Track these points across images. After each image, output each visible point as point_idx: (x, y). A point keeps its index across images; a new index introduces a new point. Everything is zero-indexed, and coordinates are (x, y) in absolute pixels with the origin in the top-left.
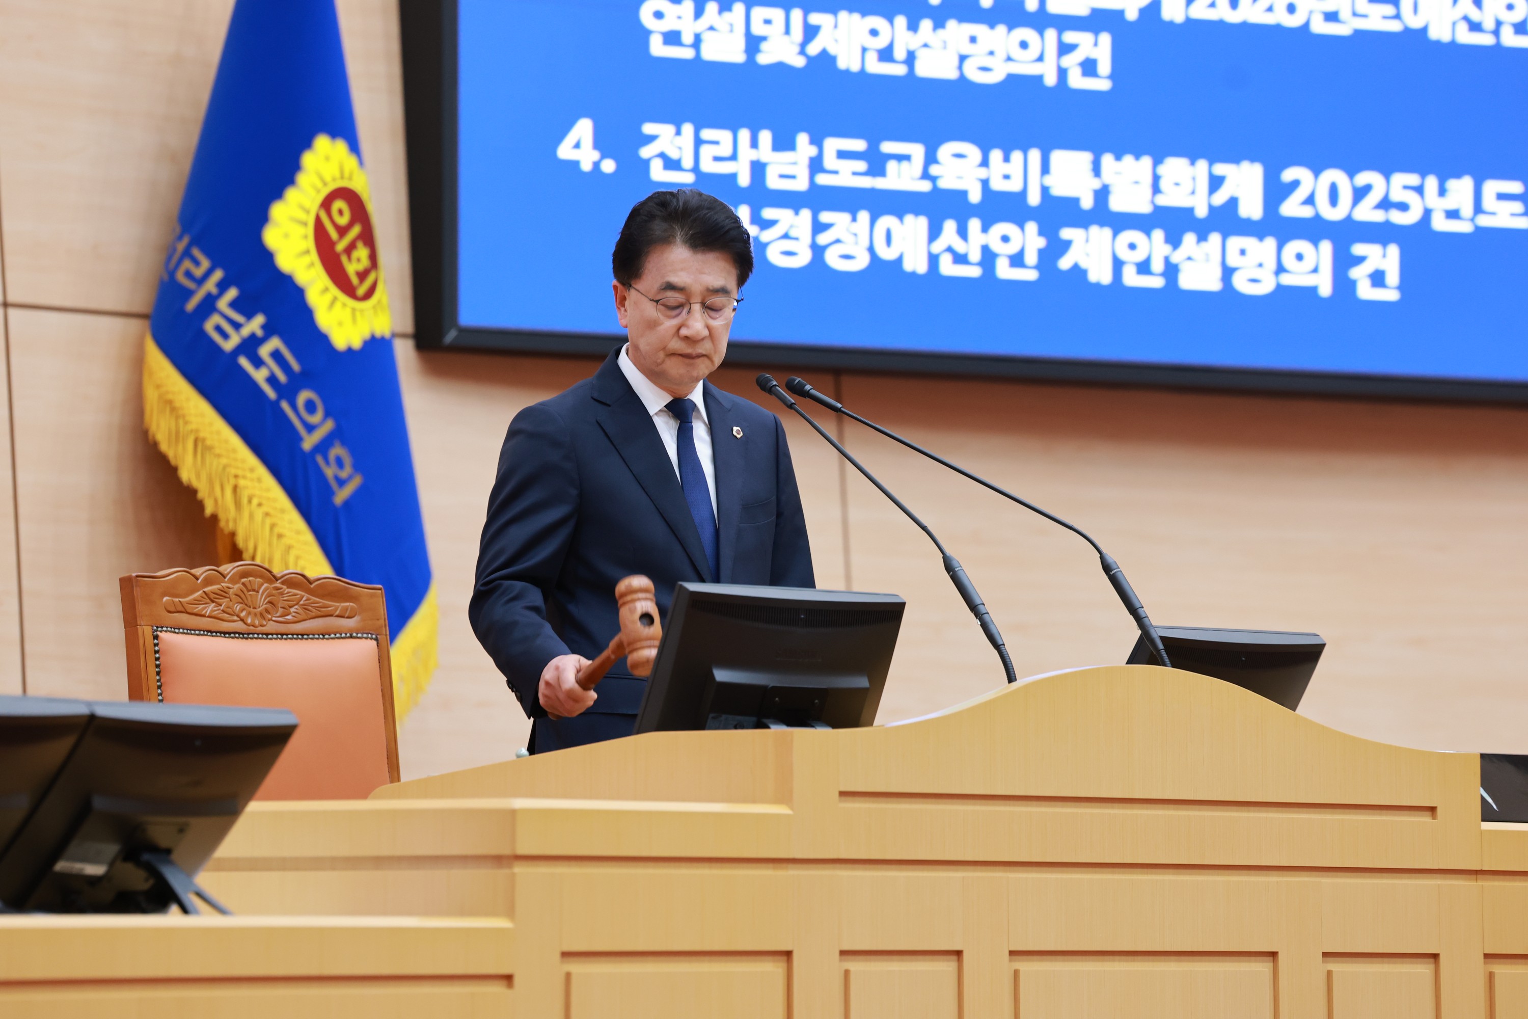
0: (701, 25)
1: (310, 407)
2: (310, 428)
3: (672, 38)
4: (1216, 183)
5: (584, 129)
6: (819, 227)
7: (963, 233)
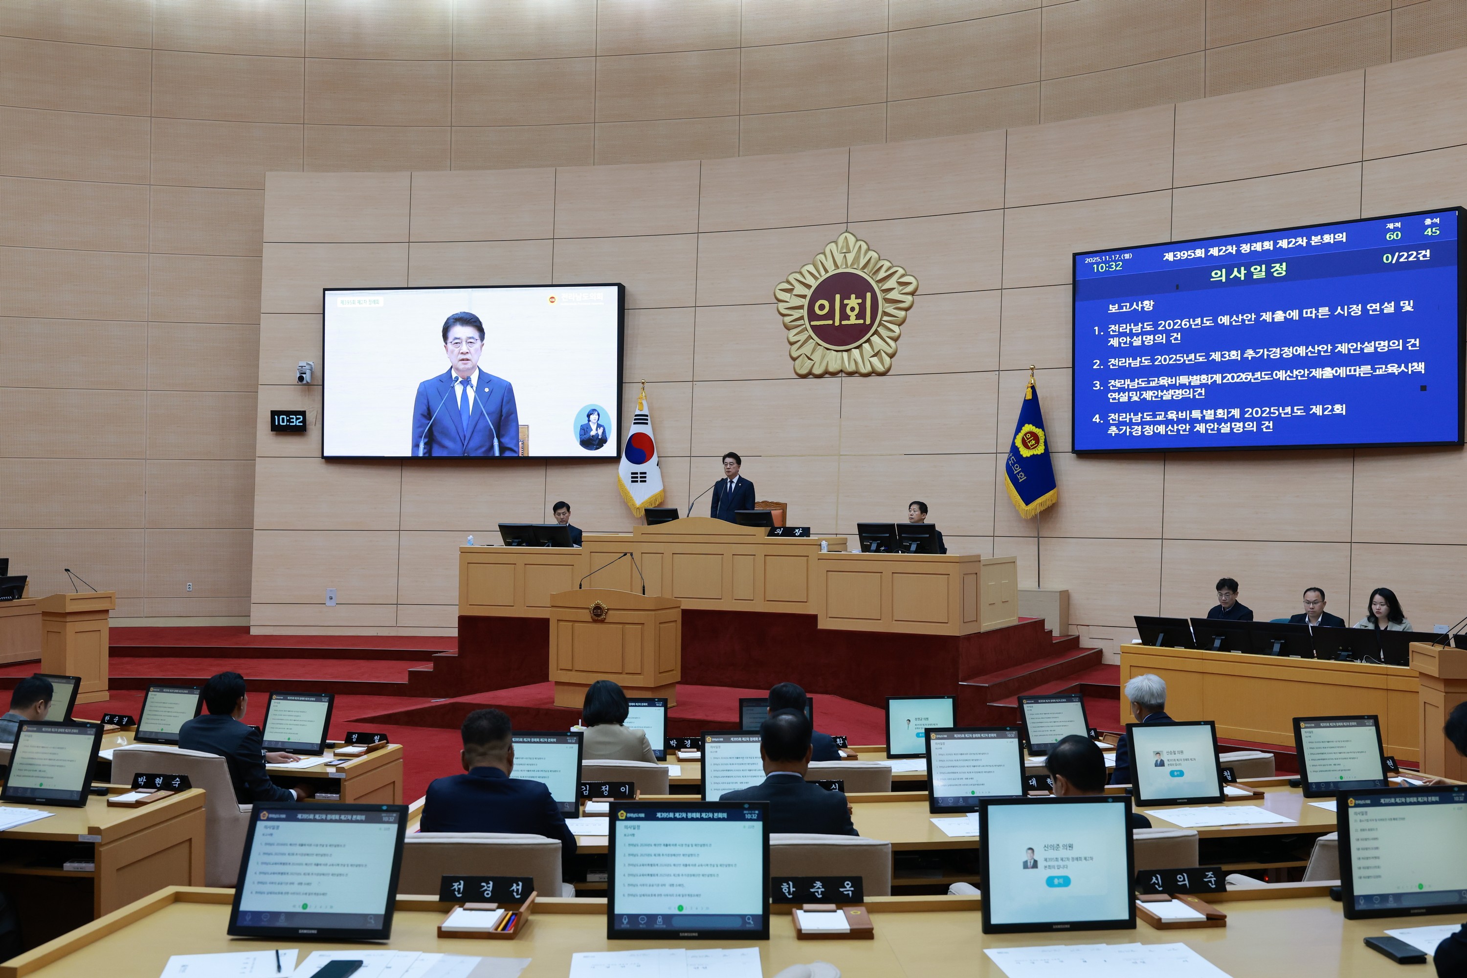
0: (1119, 396)
1: (1017, 467)
2: (1016, 470)
3: (1114, 399)
4: (1229, 413)
5: (1097, 416)
6: (1143, 428)
7: (1173, 427)
